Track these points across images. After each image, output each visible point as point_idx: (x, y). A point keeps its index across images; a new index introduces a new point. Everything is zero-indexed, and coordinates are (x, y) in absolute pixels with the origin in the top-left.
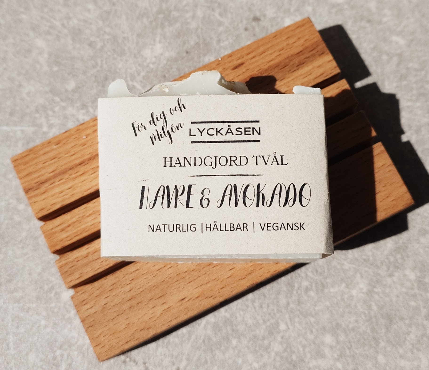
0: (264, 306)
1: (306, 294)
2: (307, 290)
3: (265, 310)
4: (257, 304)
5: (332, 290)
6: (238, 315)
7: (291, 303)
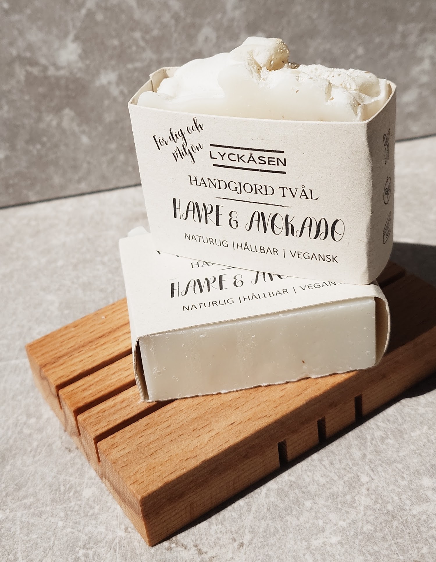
0: (334, 462)
1: (383, 443)
2: (382, 439)
3: (337, 466)
4: (326, 462)
5: (413, 434)
6: (305, 476)
7: (368, 454)
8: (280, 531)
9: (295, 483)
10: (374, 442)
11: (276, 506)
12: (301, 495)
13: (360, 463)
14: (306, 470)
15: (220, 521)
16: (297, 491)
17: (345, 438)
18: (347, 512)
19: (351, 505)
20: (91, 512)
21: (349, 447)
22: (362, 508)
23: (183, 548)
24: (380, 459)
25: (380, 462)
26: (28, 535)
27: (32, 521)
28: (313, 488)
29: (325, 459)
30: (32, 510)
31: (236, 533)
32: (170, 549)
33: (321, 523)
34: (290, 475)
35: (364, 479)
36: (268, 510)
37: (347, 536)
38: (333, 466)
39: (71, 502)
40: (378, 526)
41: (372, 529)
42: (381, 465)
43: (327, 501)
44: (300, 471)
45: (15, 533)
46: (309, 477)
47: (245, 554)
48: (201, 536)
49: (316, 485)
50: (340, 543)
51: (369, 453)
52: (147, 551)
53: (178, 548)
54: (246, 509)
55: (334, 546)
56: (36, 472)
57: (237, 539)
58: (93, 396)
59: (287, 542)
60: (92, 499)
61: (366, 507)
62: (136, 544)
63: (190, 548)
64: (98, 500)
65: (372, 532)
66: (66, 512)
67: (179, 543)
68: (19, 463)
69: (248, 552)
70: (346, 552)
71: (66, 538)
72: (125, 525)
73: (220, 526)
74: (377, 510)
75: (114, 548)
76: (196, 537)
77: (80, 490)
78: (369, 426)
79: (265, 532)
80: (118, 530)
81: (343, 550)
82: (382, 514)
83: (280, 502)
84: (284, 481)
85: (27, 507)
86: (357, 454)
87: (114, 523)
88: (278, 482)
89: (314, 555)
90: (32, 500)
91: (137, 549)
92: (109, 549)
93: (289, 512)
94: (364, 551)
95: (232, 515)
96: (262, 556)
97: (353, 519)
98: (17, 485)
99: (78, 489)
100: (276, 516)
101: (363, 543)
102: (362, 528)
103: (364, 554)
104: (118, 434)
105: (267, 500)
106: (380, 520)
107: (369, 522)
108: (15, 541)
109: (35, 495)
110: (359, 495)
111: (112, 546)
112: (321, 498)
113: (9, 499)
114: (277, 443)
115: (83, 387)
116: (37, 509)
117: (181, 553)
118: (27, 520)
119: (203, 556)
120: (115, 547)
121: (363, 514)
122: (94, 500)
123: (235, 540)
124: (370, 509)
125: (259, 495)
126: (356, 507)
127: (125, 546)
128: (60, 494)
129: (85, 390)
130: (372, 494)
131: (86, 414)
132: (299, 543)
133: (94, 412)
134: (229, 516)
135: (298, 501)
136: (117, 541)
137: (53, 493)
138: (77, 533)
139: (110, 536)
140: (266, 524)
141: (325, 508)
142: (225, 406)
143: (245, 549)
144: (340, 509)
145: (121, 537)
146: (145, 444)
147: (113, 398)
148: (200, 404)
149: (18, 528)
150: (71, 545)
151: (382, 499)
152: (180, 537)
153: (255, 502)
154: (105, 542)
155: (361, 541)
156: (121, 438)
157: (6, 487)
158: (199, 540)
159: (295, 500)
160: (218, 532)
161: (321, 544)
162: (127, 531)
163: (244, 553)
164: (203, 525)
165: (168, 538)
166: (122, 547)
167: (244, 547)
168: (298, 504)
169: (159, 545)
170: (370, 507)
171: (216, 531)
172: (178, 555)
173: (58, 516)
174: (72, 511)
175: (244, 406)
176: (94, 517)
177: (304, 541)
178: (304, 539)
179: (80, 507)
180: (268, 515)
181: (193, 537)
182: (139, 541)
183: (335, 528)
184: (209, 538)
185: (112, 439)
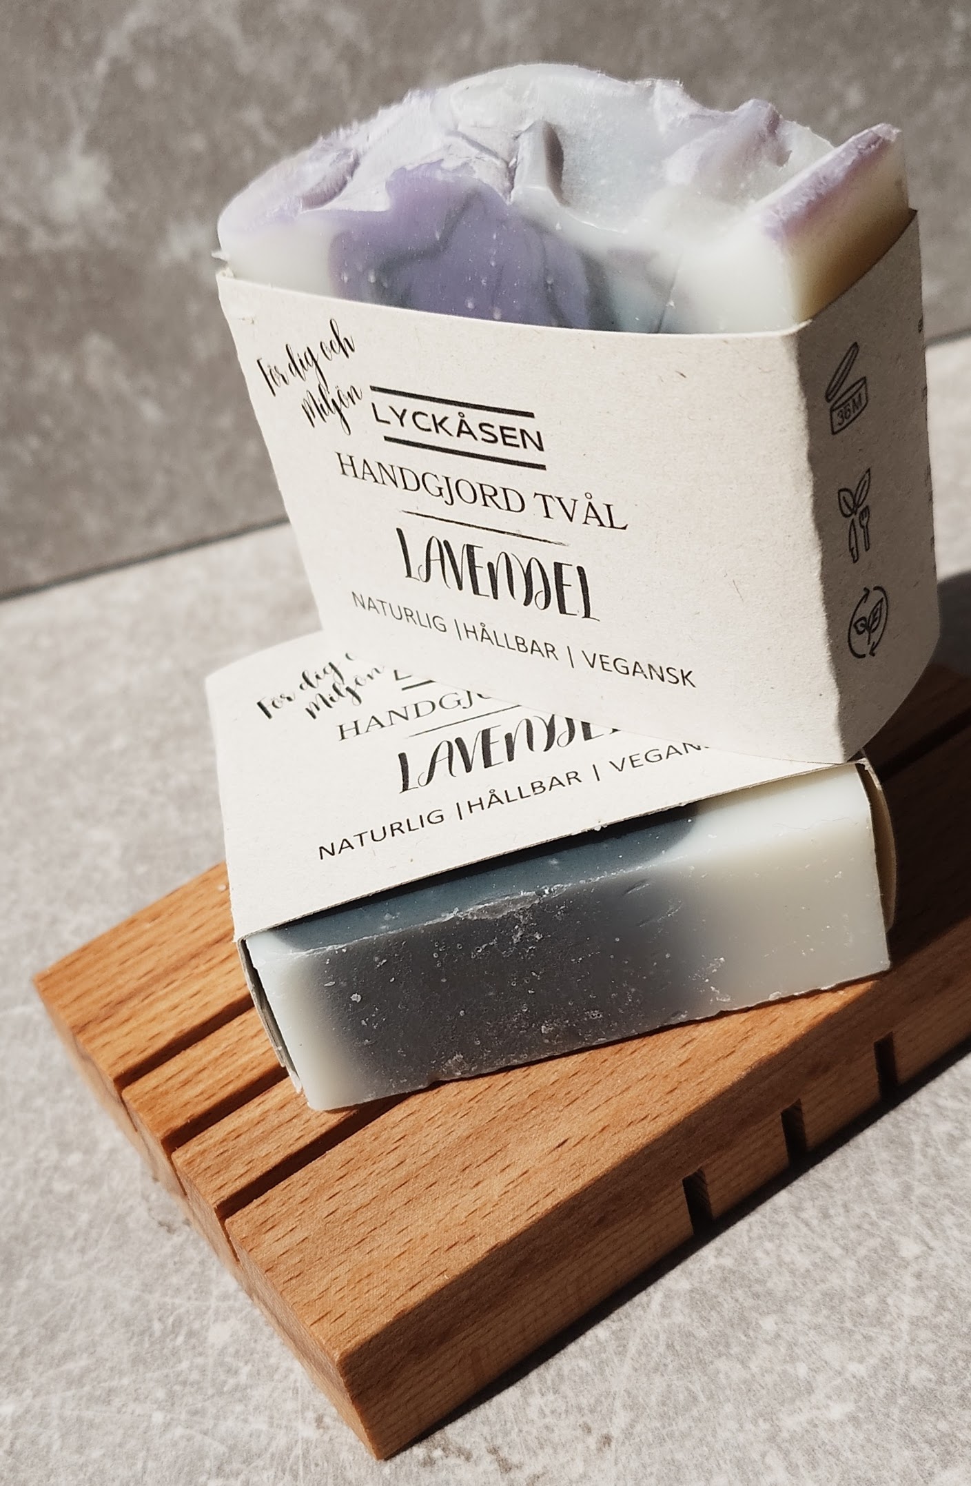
8: (702, 1397)
9: (734, 1273)
10: (931, 1151)
11: (690, 1334)
12: (749, 1302)
13: (897, 1208)
14: (760, 1237)
15: (549, 1383)
16: (739, 1293)
17: (857, 1147)
18: (868, 1339)
19: (878, 1318)
20: (232, 1382)
21: (868, 1169)
22: (904, 1326)
23: (463, 1457)
24: (947, 1196)
25: (947, 1202)
26: (80, 1450)
27: (88, 1414)
28: (779, 1283)
29: (808, 1204)
30: (87, 1388)
31: (592, 1412)
32: (429, 1462)
33: (802, 1370)
34: (720, 1252)
35: (909, 1249)
36: (670, 1346)
37: (869, 1398)
38: (827, 1221)
39: (180, 1362)
40: (947, 1368)
41: (932, 1376)
42: (951, 1211)
43: (815, 1313)
44: (746, 1239)
45: (49, 1446)
46: (768, 1254)
47: (616, 1464)
48: (505, 1424)
49: (787, 1274)
50: (853, 1419)
51: (919, 1181)
52: (372, 1471)
53: (449, 1459)
54: (614, 1347)
55: (837, 1427)
56: (90, 1291)
57: (594, 1426)
58: (208, 1099)
59: (720, 1424)
60: (231, 1350)
61: (915, 1323)
62: (345, 1455)
63: (479, 1458)
64: (245, 1351)
65: (932, 1385)
66: (169, 1386)
67: (450, 1447)
68: (47, 1270)
69: (623, 1458)
70: (869, 1441)
71: (174, 1453)
72: (315, 1411)
73: (551, 1397)
74: (944, 1328)
75: (291, 1469)
76: (494, 1429)
77: (202, 1327)
78: (918, 1109)
79: (664, 1404)
80: (299, 1425)
81: (861, 1436)
82: (955, 1338)
83: (699, 1324)
84: (706, 1270)
85: (76, 1381)
86: (888, 1185)
87: (290, 1406)
88: (691, 1274)
89: (787, 1454)
90: (83, 1361)
91: (348, 1468)
92: (280, 1474)
93: (721, 1348)
94: (913, 1435)
95: (580, 1365)
96: (657, 1466)
97: (883, 1355)
98: (45, 1326)
99: (196, 1326)
100: (690, 1361)
101: (909, 1416)
102: (906, 1376)
103: (913, 1442)
104: (276, 1194)
105: (666, 1322)
106: (952, 1353)
107: (923, 1359)
108: (50, 1466)
109: (91, 1350)
110: (896, 1293)
111: (288, 1465)
112: (802, 1306)
113: (30, 1362)
114: (681, 1181)
115: (183, 1077)
116: (99, 1383)
117: (457, 1470)
118: (76, 1413)
119: (512, 1475)
120: (294, 1467)
121: (908, 1341)
122: (237, 1352)
123: (589, 1431)
124: (926, 1327)
125: (645, 1312)
126: (891, 1324)
127: (320, 1463)
128: (152, 1344)
129: (186, 1083)
130: (929, 1287)
131: (193, 1147)
132: (749, 1426)
133: (212, 1141)
134: (573, 1370)
135: (742, 1318)
136: (298, 1451)
137: (135, 1340)
138: (199, 1437)
139: (281, 1441)
140: (664, 1385)
141: (812, 1332)
142: (540, 1098)
143: (616, 1450)
144: (851, 1332)
145: (307, 1441)
146: (345, 1215)
147: (257, 1100)
148: (476, 1100)
149: (56, 1436)
150: (186, 1469)
151: (956, 1298)
152: (453, 1431)
153: (635, 1330)
154: (268, 1455)
155: (904, 1410)
156: (284, 1204)
157: (20, 1333)
158: (500, 1435)
159: (736, 1315)
160: (547, 1411)
161: (805, 1425)
162: (322, 1425)
163: (613, 1461)
164: (510, 1396)
165: (422, 1436)
166: (313, 1467)
167: (613, 1444)
168: (744, 1325)
169: (403, 1454)
170: (925, 1321)
171: (542, 1410)
172: (451, 1476)
173: (150, 1397)
174: (184, 1383)
175: (589, 1095)
176: (238, 1395)
177: (761, 1421)
178: (762, 1415)
179: (203, 1371)
180: (669, 1360)
181: (486, 1430)
182: (352, 1449)
183: (839, 1381)
184: (526, 1428)
185: (261, 1208)
